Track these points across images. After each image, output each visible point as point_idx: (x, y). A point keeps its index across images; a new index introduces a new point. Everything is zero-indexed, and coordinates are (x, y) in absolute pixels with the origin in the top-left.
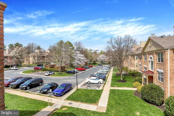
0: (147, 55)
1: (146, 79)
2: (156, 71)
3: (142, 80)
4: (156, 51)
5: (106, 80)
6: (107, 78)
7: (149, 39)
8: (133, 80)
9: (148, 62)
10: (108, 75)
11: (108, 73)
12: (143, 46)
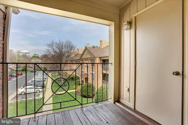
0: (84, 61)
1: (83, 81)
2: (90, 73)
3: (80, 82)
4: (90, 58)
5: (45, 87)
6: (46, 85)
7: (86, 48)
8: (72, 84)
9: (85, 66)
10: (47, 82)
11: (46, 80)
12: (81, 53)
